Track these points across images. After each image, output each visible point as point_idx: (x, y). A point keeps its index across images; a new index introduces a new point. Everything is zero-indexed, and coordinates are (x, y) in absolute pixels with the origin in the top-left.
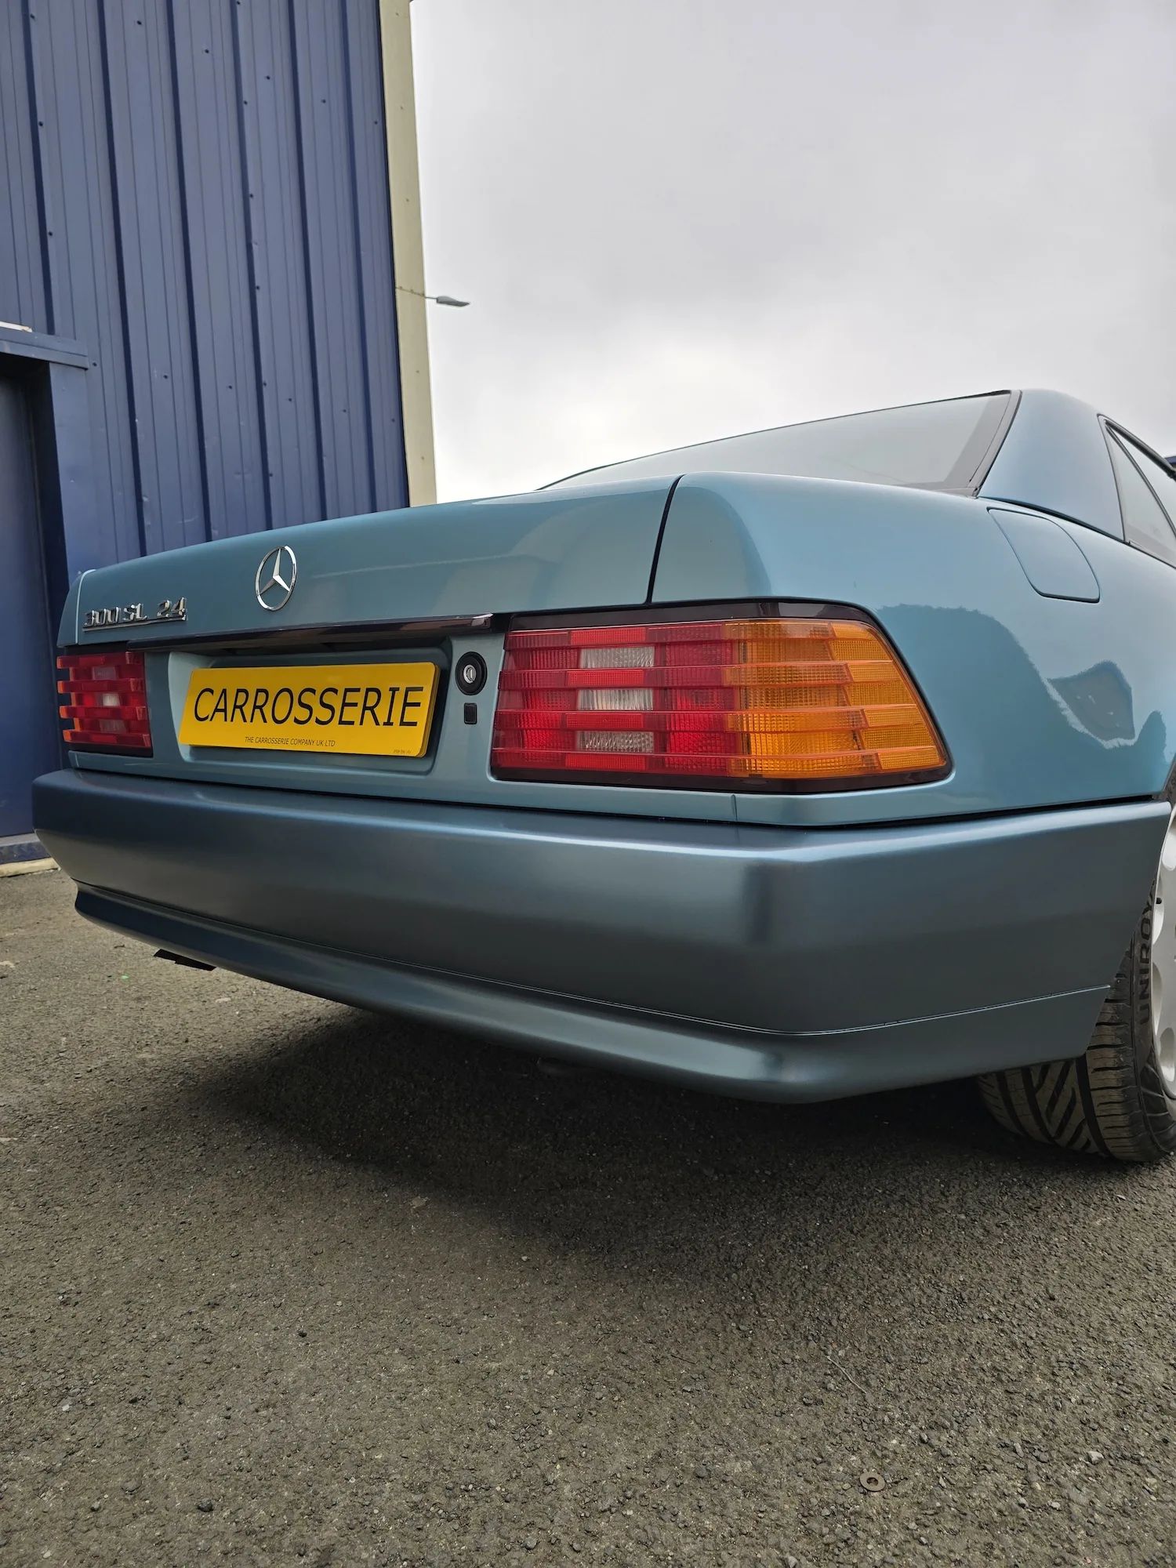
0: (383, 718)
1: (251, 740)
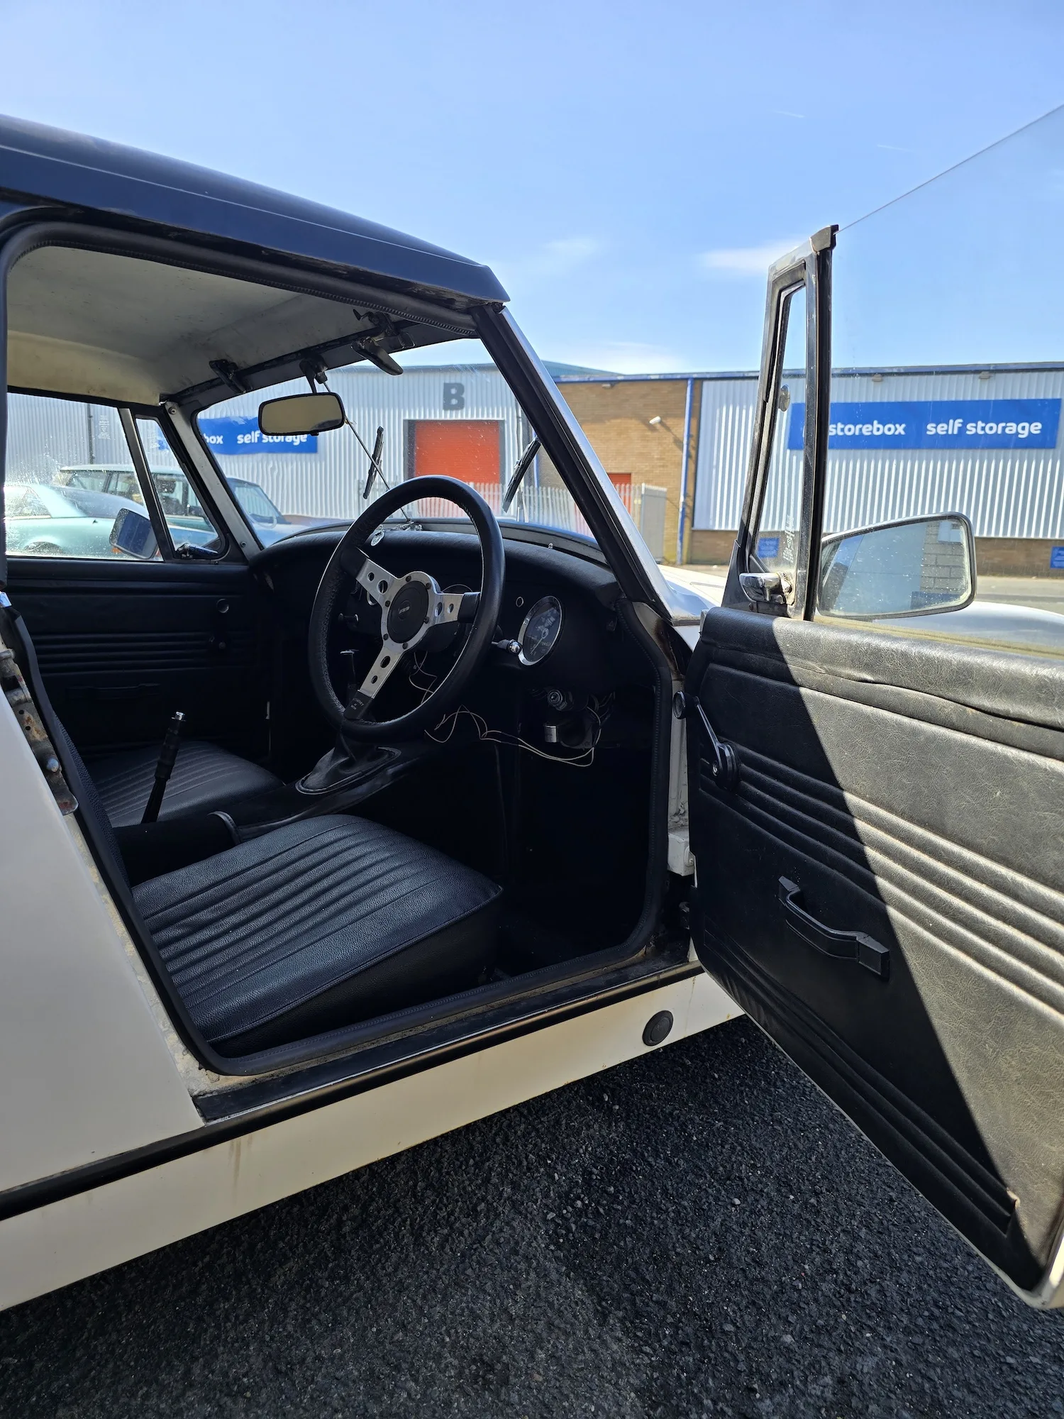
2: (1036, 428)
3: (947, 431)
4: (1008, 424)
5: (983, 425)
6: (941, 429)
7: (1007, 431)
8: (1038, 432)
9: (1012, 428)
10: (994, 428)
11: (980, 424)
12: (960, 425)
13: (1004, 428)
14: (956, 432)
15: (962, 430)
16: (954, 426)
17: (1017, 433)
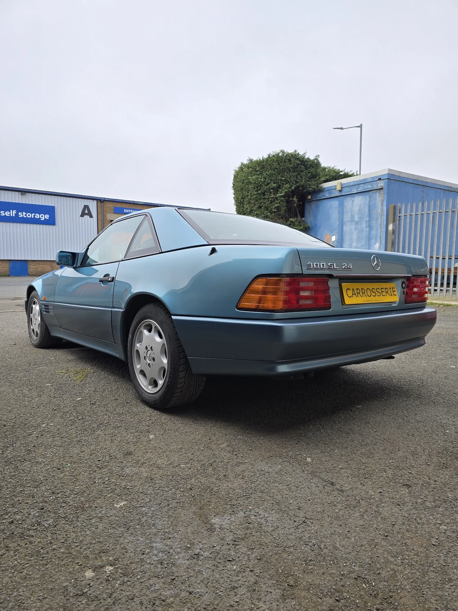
0: (390, 294)
1: (365, 301)
2: (47, 217)
3: (10, 214)
4: (36, 214)
5: (26, 214)
6: (7, 214)
7: (36, 217)
8: (48, 218)
9: (37, 216)
10: (30, 215)
11: (24, 213)
12: (16, 213)
13: (34, 216)
14: (14, 215)
15: (17, 215)
16: (13, 213)
17: (40, 218)
